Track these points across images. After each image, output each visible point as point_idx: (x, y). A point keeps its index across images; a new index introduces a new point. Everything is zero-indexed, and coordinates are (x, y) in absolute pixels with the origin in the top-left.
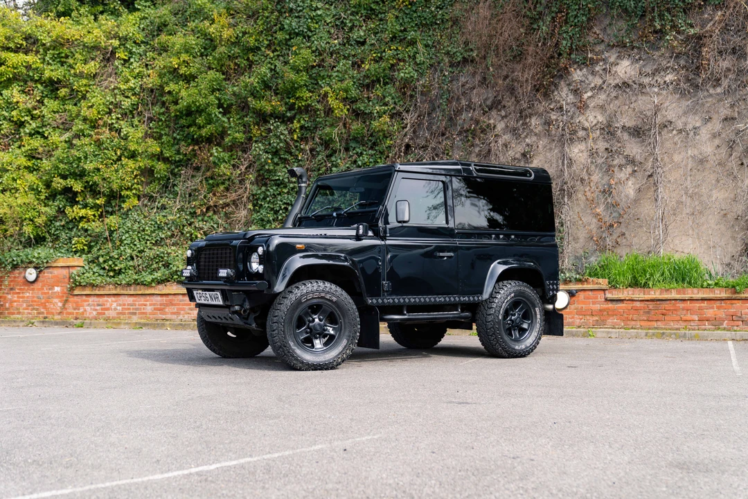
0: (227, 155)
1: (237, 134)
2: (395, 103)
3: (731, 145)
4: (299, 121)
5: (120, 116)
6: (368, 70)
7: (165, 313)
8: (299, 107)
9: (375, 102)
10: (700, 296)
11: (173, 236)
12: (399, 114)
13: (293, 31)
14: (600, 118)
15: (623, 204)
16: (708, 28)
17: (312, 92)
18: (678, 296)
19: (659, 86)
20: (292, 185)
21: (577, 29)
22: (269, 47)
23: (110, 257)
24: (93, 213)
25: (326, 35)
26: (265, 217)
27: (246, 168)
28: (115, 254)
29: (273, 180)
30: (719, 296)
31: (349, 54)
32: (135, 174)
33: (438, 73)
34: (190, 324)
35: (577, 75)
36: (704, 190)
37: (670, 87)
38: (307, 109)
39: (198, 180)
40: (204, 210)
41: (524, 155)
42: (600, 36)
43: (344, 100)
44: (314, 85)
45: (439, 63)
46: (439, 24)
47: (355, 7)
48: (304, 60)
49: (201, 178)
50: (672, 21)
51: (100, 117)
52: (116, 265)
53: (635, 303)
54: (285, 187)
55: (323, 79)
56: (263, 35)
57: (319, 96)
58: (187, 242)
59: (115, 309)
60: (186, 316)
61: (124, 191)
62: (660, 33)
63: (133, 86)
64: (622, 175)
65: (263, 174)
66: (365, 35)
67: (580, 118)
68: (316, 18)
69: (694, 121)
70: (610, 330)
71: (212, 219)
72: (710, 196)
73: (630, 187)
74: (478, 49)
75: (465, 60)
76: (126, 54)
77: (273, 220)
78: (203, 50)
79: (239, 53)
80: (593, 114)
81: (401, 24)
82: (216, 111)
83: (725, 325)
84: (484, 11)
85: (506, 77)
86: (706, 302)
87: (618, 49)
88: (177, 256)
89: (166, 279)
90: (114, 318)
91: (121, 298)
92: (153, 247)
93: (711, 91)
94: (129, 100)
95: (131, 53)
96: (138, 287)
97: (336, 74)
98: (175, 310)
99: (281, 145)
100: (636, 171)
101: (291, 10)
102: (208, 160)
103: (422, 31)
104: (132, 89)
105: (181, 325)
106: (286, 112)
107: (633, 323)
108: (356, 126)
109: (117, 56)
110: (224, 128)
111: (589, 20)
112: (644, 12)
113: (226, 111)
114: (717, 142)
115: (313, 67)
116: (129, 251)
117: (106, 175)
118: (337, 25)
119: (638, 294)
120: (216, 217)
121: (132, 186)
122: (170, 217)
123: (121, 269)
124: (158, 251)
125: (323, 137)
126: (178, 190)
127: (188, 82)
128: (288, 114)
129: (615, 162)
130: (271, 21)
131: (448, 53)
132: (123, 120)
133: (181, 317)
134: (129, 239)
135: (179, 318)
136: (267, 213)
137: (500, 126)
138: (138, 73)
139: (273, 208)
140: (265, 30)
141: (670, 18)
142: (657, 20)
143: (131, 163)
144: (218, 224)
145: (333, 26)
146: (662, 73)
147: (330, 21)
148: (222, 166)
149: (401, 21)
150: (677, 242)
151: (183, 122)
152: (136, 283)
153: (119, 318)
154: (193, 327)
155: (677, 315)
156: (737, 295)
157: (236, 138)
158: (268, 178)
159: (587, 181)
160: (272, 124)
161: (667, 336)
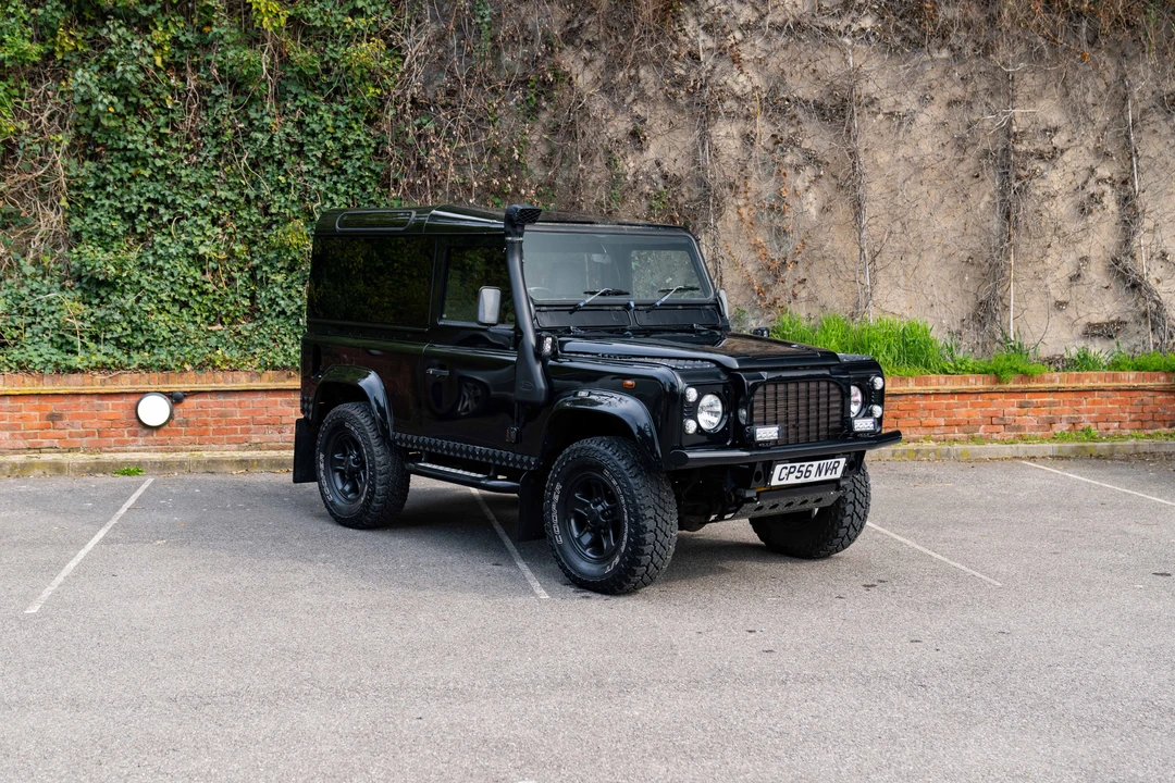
3: (961, 145)
4: (166, 29)
10: (949, 387)
12: (385, 36)
14: (757, 81)
15: (799, 232)
18: (918, 389)
19: (854, 36)
20: (159, 163)
26: (107, 226)
27: (48, 119)
29: (118, 150)
30: (974, 387)
37: (872, 39)
54: (145, 165)
64: (800, 183)
65: (87, 134)
69: (909, 102)
73: (811, 203)
77: (124, 232)
83: (981, 433)
86: (956, 397)
93: (936, 55)
100: (820, 177)
106: (137, 6)
114: (942, 136)
125: (227, 68)
128: (144, 12)
129: (788, 160)
136: (110, 218)
139: (123, 209)
146: (854, 15)
154: (12, 470)
155: (915, 417)
156: (999, 386)
157: (25, 53)
158: (103, 145)
159: (742, 189)
160: (115, 31)
161: (923, 455)
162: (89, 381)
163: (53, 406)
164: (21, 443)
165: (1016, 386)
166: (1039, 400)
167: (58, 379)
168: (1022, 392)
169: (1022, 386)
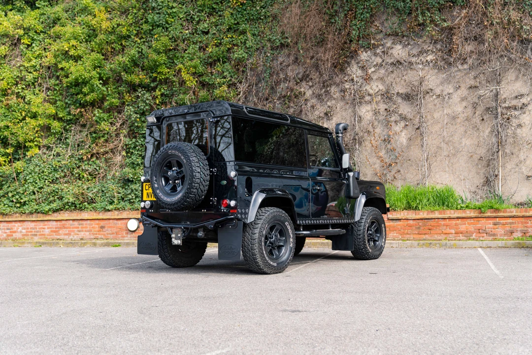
0: (107, 116)
1: (114, 100)
2: (231, 77)
3: (475, 106)
4: (160, 90)
5: (24, 86)
6: (211, 52)
7: (59, 235)
8: (160, 80)
9: (217, 75)
10: (456, 215)
11: (65, 176)
12: (234, 84)
13: (154, 24)
14: (381, 87)
15: (398, 150)
16: (456, 22)
17: (170, 69)
18: (440, 216)
19: (423, 64)
21: (363, 23)
22: (137, 35)
23: (17, 193)
24: (4, 160)
25: (180, 27)
26: (135, 161)
27: (121, 125)
28: (21, 190)
29: (141, 134)
30: (469, 215)
31: (197, 41)
32: (36, 130)
33: (263, 54)
34: (77, 243)
35: (364, 56)
36: (456, 138)
37: (431, 64)
38: (166, 81)
39: (84, 134)
40: (89, 157)
41: (326, 114)
42: (380, 28)
43: (194, 74)
44: (171, 64)
45: (263, 47)
46: (262, 19)
47: (200, 6)
48: (163, 45)
49: (86, 133)
50: (431, 17)
51: (9, 87)
52: (22, 199)
53: (409, 221)
55: (178, 59)
56: (133, 27)
57: (175, 72)
58: (76, 181)
59: (21, 232)
60: (75, 237)
61: (28, 143)
62: (422, 25)
63: (35, 64)
64: (397, 128)
65: (133, 129)
66: (208, 27)
67: (366, 87)
68: (172, 14)
69: (449, 89)
70: (392, 241)
71: (95, 163)
72: (461, 143)
73: (403, 137)
74: (291, 37)
75: (282, 45)
76: (29, 40)
78: (87, 38)
79: (114, 40)
80: (376, 84)
81: (235, 19)
82: (97, 82)
83: (474, 236)
84: (295, 9)
85: (312, 57)
86: (460, 220)
87: (393, 38)
88: (69, 191)
89: (60, 209)
90: (20, 239)
91: (26, 223)
92: (50, 185)
93: (460, 67)
94: (31, 75)
95: (33, 39)
96: (39, 215)
97: (187, 55)
98: (67, 232)
99: (147, 107)
100: (407, 125)
101: (153, 9)
102: (92, 119)
103: (250, 24)
104: (34, 67)
105: (71, 243)
106: (150, 83)
107: (408, 236)
108: (203, 93)
109: (22, 42)
110: (103, 95)
111: (371, 16)
112: (411, 10)
113: (105, 83)
114: (464, 104)
115: (170, 50)
116: (32, 188)
117: (14, 131)
118: (187, 20)
119: (411, 215)
120: (98, 162)
121: (34, 139)
122: (63, 162)
123: (25, 201)
124: (54, 187)
125: (178, 102)
126: (69, 142)
127: (76, 61)
128: (152, 85)
129: (393, 119)
130: (138, 16)
131: (269, 40)
132: (27, 89)
133: (71, 237)
134: (32, 179)
135: (70, 238)
136: (137, 158)
137: (309, 93)
138: (38, 55)
139: (141, 155)
140: (134, 23)
141: (429, 15)
142: (420, 16)
143: (33, 123)
144: (100, 167)
145: (184, 21)
146: (425, 55)
147: (182, 16)
148: (102, 123)
149: (235, 17)
150: (438, 176)
151: (72, 91)
152: (37, 212)
153: (24, 238)
154: (81, 244)
155: (439, 229)
156: (482, 215)
157: (113, 103)
158: (137, 132)
159: (372, 133)
160: (140, 92)
161: (433, 245)
162: (113, 214)
163: (102, 223)
164: (92, 237)
165: (492, 214)
166: (504, 221)
167: (104, 214)
168: (494, 217)
169: (494, 214)
